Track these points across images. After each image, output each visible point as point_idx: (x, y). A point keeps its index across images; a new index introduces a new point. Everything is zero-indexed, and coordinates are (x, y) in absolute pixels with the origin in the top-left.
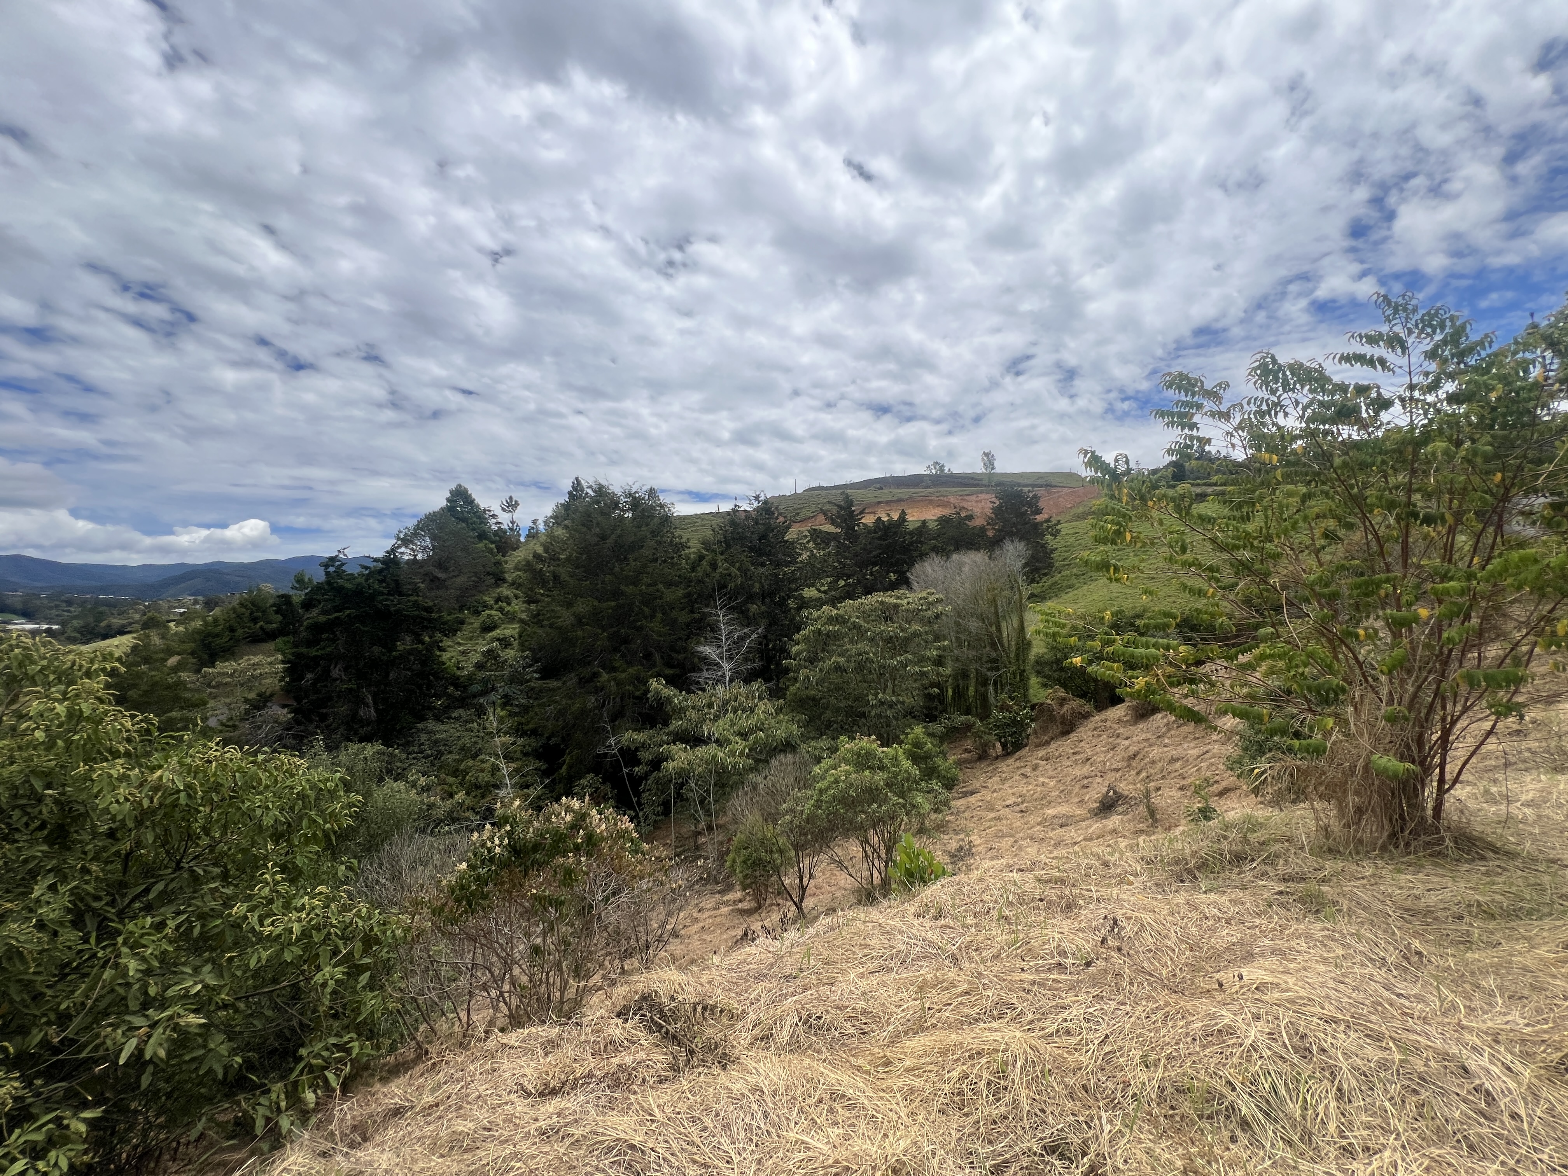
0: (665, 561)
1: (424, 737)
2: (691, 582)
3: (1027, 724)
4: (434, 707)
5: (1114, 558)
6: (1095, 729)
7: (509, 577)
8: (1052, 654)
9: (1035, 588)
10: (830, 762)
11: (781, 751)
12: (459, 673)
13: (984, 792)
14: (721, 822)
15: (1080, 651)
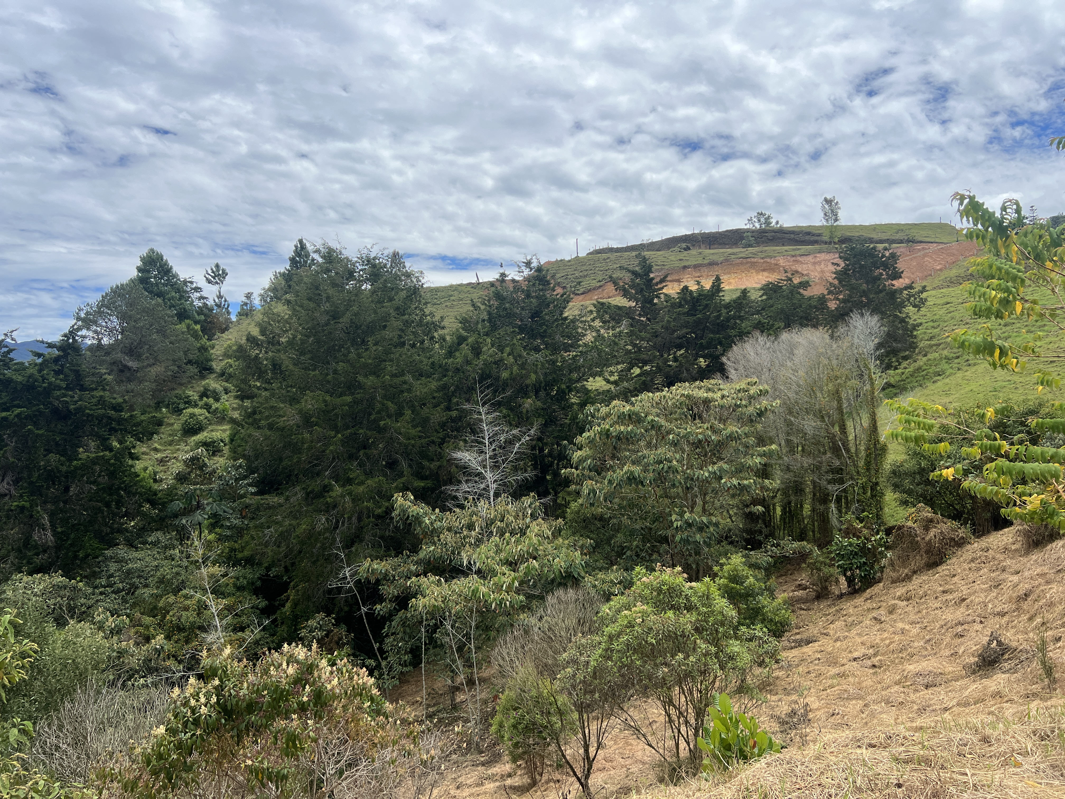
0: (413, 346)
1: (113, 567)
2: (447, 370)
3: (881, 553)
4: (127, 530)
5: (999, 338)
6: (972, 561)
7: (217, 366)
8: (914, 462)
9: (893, 376)
10: (623, 599)
11: (560, 584)
12: (156, 486)
13: (823, 641)
14: (485, 674)
15: (954, 458)
